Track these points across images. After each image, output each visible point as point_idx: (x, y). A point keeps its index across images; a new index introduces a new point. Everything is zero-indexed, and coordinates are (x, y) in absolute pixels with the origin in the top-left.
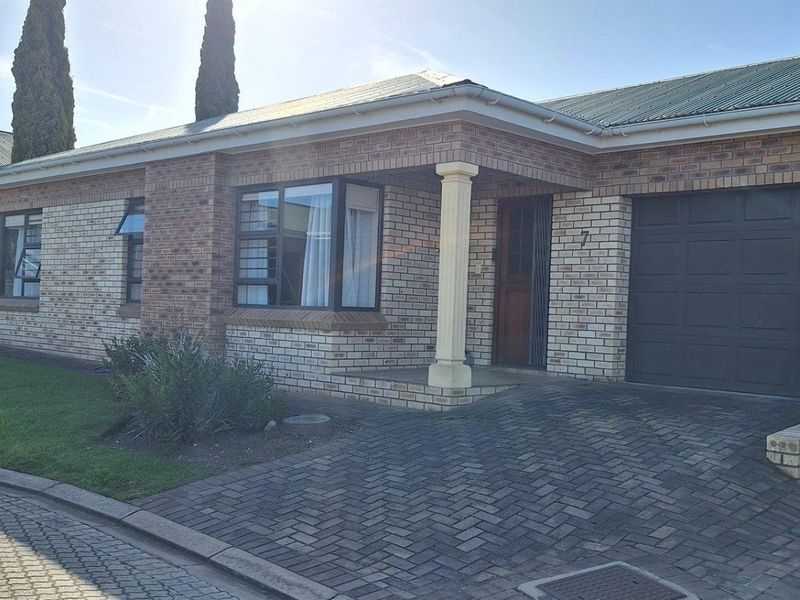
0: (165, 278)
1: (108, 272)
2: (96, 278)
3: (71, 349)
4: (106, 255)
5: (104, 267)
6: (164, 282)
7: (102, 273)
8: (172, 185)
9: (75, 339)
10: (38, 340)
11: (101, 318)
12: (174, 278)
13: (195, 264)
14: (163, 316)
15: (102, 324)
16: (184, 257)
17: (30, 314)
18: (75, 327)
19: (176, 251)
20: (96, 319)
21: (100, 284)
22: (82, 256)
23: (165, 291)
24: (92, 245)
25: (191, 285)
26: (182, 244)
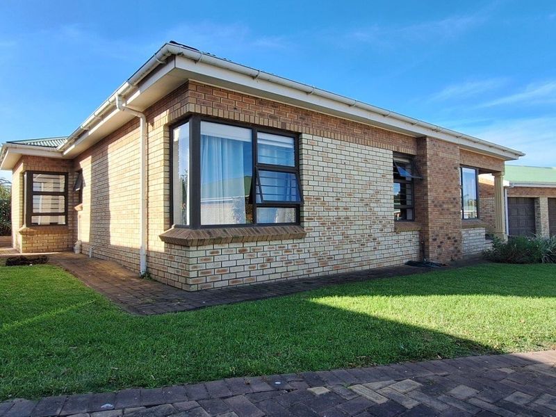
0: (441, 206)
1: (382, 201)
2: (372, 205)
3: (352, 265)
4: (379, 188)
5: (379, 196)
6: (440, 209)
7: (378, 201)
8: (441, 154)
9: (354, 255)
10: (306, 266)
11: (379, 235)
12: (445, 206)
13: (454, 199)
14: (441, 228)
15: (380, 239)
16: (448, 195)
17: (291, 241)
18: (354, 246)
19: (445, 191)
20: (376, 235)
21: (376, 209)
22: (356, 186)
23: (441, 214)
24: (368, 179)
25: (453, 210)
26: (448, 188)
